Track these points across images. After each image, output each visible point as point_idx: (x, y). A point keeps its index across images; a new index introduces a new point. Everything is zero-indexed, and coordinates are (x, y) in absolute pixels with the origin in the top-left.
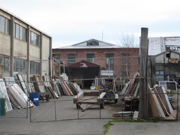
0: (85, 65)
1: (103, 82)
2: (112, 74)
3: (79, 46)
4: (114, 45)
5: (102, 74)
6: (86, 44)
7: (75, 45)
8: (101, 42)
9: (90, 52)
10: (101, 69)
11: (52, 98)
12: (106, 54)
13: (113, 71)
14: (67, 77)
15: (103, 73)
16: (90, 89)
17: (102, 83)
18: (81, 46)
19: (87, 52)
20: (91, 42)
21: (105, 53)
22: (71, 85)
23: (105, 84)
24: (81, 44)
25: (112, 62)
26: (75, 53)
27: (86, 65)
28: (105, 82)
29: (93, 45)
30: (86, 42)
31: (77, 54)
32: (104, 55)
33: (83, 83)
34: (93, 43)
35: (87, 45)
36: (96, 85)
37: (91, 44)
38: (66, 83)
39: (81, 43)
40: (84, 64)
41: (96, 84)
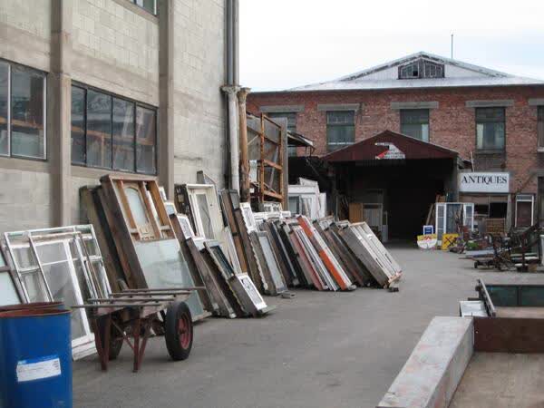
0: (394, 153)
1: (470, 220)
2: (504, 188)
3: (369, 81)
4: (504, 76)
5: (465, 187)
6: (395, 72)
7: (352, 78)
8: (453, 64)
9: (411, 104)
10: (460, 168)
11: (227, 317)
12: (477, 108)
13: (506, 175)
14: (323, 196)
15: (469, 182)
16: (417, 247)
17: (464, 224)
18: (377, 82)
19: (398, 103)
20: (415, 67)
21: (471, 104)
22: (340, 233)
23: (475, 227)
24: (376, 75)
25: (499, 140)
26: (355, 107)
27: (397, 151)
28: (475, 218)
29: (420, 78)
30: (396, 64)
31: (360, 112)
32: (465, 114)
33: (384, 223)
34: (421, 70)
35: (400, 78)
36: (441, 232)
37: (415, 74)
38: (315, 222)
39: (377, 70)
40: (392, 147)
41: (441, 225)
